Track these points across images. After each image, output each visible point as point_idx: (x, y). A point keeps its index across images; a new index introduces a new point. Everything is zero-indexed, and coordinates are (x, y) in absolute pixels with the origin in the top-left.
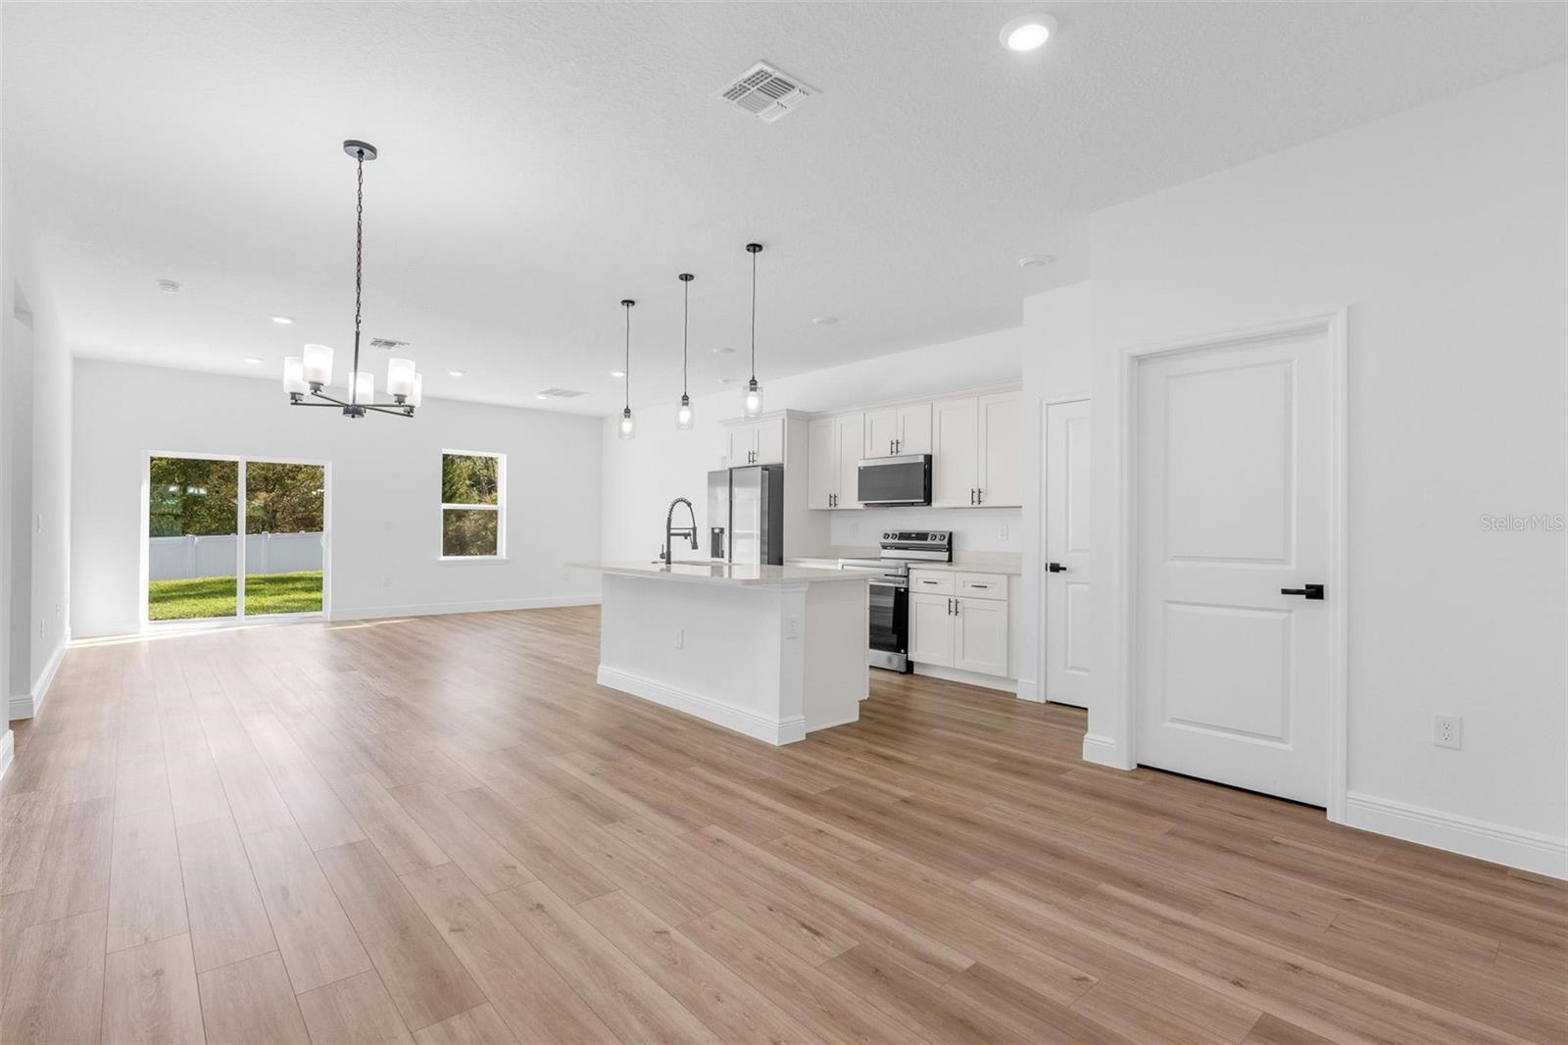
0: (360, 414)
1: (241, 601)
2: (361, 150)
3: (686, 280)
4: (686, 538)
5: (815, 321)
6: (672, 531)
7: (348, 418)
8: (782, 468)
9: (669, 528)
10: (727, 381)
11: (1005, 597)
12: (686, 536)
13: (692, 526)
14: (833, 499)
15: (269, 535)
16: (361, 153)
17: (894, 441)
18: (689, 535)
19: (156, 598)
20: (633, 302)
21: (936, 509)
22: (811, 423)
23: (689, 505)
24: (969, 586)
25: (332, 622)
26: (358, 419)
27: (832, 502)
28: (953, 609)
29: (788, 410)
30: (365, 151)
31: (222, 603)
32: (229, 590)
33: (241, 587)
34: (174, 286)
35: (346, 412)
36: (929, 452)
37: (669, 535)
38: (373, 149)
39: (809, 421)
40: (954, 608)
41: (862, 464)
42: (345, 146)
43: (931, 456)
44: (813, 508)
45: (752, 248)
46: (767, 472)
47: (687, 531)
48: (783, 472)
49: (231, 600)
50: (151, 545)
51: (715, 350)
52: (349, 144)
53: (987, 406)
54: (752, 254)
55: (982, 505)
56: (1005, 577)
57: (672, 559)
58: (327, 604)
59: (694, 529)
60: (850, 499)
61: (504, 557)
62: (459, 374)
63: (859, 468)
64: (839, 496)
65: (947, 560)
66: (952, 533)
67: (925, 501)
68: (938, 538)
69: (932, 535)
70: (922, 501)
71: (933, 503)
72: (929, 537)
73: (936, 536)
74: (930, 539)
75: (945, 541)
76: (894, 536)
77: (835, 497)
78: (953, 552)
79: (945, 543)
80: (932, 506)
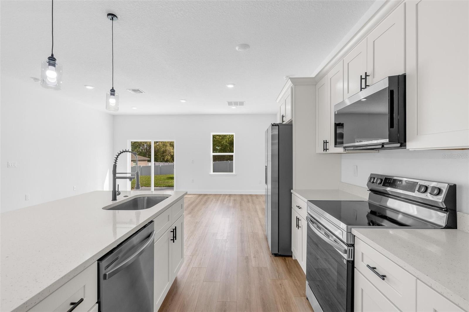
6: (117, 175)
8: (292, 123)
22: (317, 85)
27: (325, 147)
36: (401, 73)
37: (115, 178)
48: (292, 126)
61: (235, 173)
64: (330, 142)
65: (444, 225)
66: (455, 186)
67: (391, 141)
68: (429, 190)
69: (421, 186)
70: (387, 141)
71: (408, 144)
72: (417, 189)
73: (427, 188)
74: (419, 191)
75: (439, 197)
76: (379, 181)
77: (326, 142)
78: (459, 214)
79: (440, 199)
80: (408, 147)
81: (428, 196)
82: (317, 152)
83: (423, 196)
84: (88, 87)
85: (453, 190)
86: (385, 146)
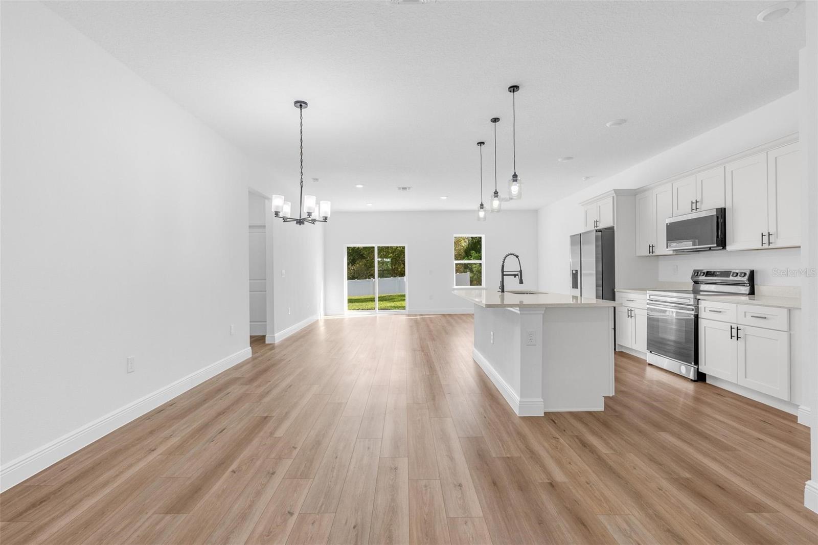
0: (303, 223)
1: (377, 304)
2: (301, 104)
3: (495, 122)
4: (515, 277)
5: (608, 125)
6: (505, 273)
7: (298, 225)
8: (614, 229)
9: (503, 271)
10: (587, 178)
11: (785, 328)
12: (515, 276)
13: (519, 270)
14: (652, 247)
15: (399, 278)
16: (301, 106)
17: (694, 201)
18: (517, 275)
19: (350, 301)
20: (483, 143)
21: (731, 251)
22: (637, 196)
23: (517, 257)
24: (748, 316)
25: (409, 315)
26: (302, 225)
27: (651, 251)
28: (734, 333)
29: (614, 190)
30: (302, 104)
31: (370, 305)
32: (373, 300)
33: (377, 299)
34: (317, 180)
35: (297, 223)
36: (723, 206)
37: (503, 275)
38: (306, 103)
39: (635, 195)
40: (736, 333)
41: (668, 221)
42: (295, 104)
43: (725, 209)
44: (639, 255)
45: (512, 89)
46: (600, 233)
47: (516, 273)
48: (614, 231)
49: (373, 303)
50: (348, 283)
51: (560, 160)
52: (296, 102)
53: (776, 158)
54: (512, 93)
55: (772, 246)
56: (786, 310)
57: (505, 290)
58: (407, 308)
59: (521, 271)
60: (662, 248)
61: (485, 287)
62: (445, 198)
63: (667, 224)
64: (656, 246)
65: (748, 293)
66: (753, 271)
67: (718, 246)
68: (739, 275)
69: (734, 273)
70: (715, 245)
71: (727, 247)
72: (731, 275)
73: (737, 274)
74: (732, 276)
75: (745, 277)
76: (702, 274)
77: (653, 246)
78: (755, 286)
79: (745, 279)
80: (727, 249)
81: (738, 278)
82: (637, 255)
83: (736, 279)
84: (358, 186)
85: (752, 273)
86: (712, 248)
